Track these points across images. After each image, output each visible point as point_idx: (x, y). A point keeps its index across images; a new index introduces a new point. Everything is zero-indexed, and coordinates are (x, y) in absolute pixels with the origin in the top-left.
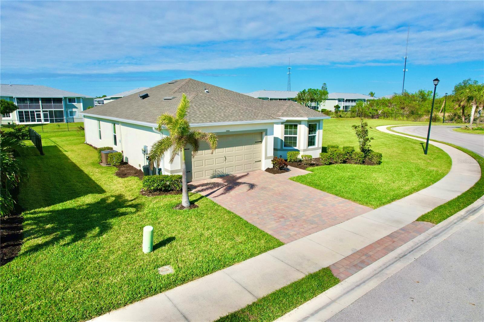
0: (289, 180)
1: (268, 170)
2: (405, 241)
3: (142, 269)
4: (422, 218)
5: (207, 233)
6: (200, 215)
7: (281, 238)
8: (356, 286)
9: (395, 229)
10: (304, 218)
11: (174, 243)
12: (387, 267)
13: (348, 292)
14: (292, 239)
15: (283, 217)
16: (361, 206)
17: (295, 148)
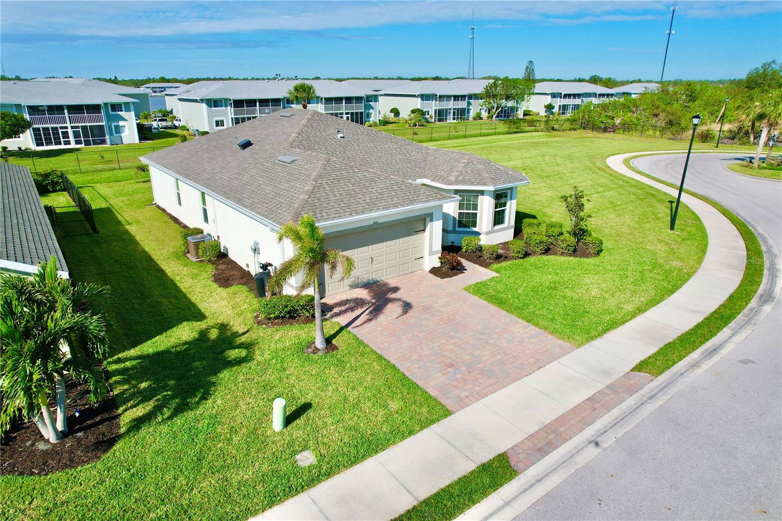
0: (464, 291)
1: (434, 271)
2: (609, 408)
3: (276, 458)
4: (640, 367)
5: (352, 396)
6: (341, 364)
7: (448, 403)
8: (537, 482)
9: (600, 387)
10: (480, 366)
11: (311, 413)
12: (579, 451)
13: (526, 490)
14: (463, 403)
15: (451, 365)
16: (560, 342)
17: (475, 229)
